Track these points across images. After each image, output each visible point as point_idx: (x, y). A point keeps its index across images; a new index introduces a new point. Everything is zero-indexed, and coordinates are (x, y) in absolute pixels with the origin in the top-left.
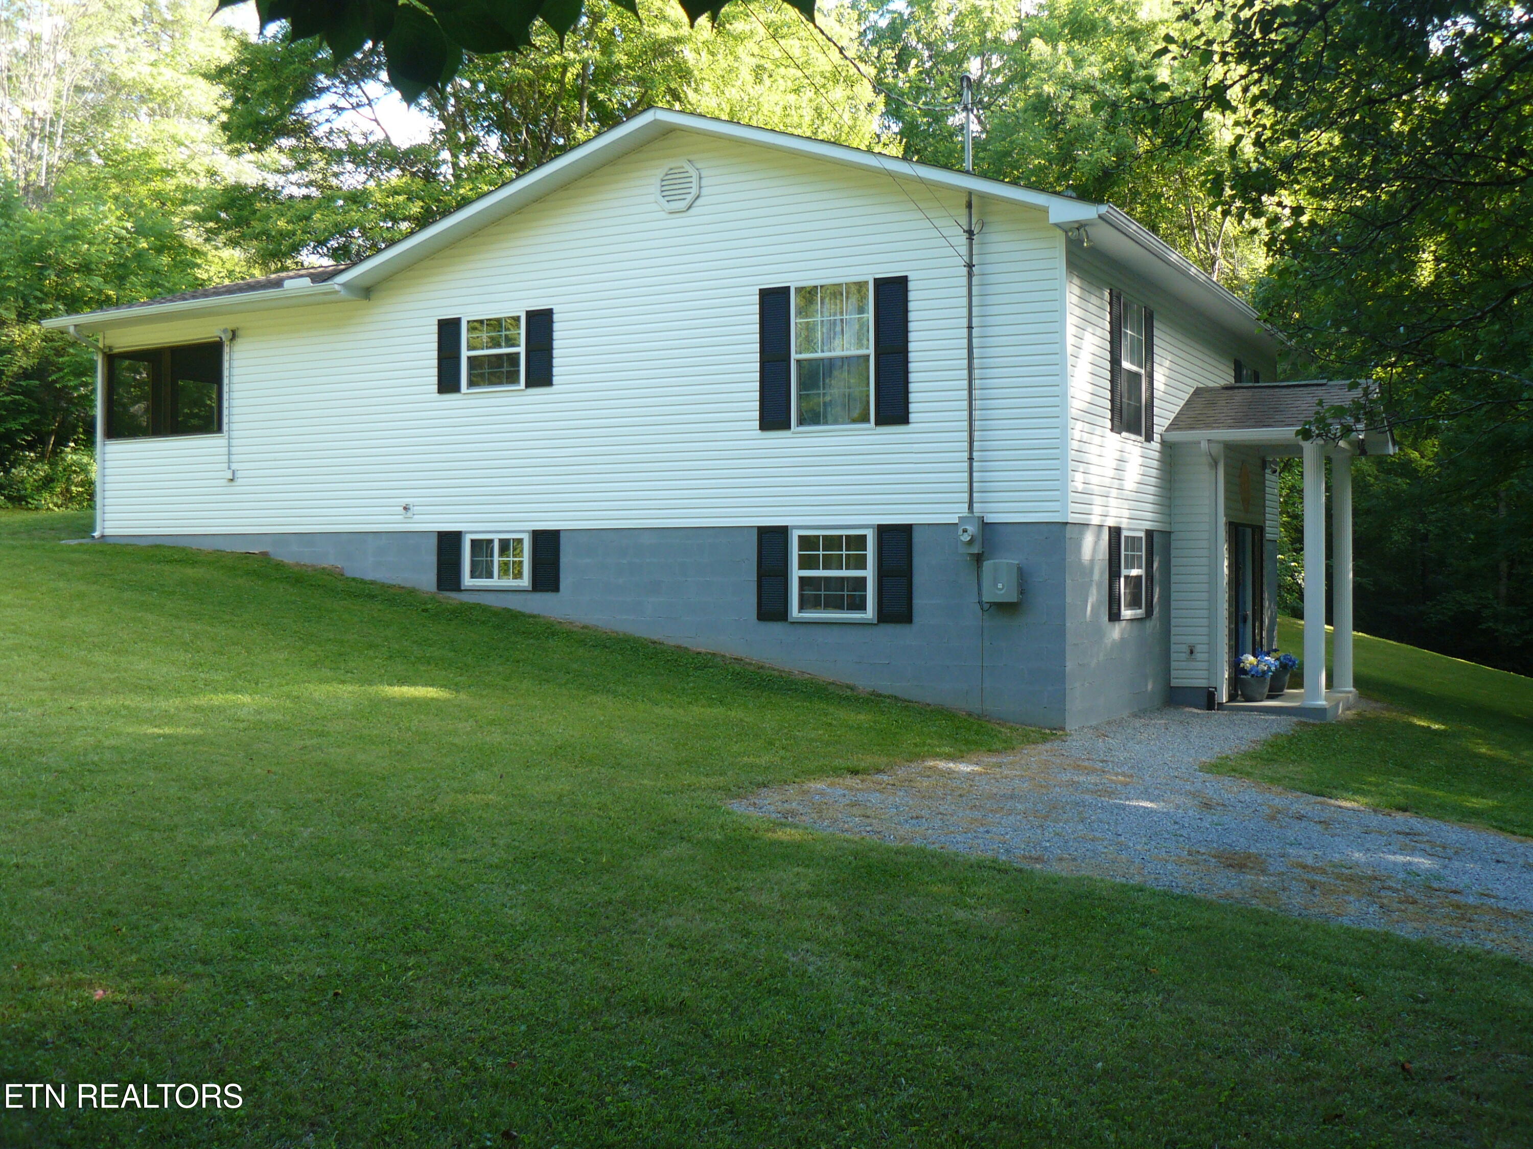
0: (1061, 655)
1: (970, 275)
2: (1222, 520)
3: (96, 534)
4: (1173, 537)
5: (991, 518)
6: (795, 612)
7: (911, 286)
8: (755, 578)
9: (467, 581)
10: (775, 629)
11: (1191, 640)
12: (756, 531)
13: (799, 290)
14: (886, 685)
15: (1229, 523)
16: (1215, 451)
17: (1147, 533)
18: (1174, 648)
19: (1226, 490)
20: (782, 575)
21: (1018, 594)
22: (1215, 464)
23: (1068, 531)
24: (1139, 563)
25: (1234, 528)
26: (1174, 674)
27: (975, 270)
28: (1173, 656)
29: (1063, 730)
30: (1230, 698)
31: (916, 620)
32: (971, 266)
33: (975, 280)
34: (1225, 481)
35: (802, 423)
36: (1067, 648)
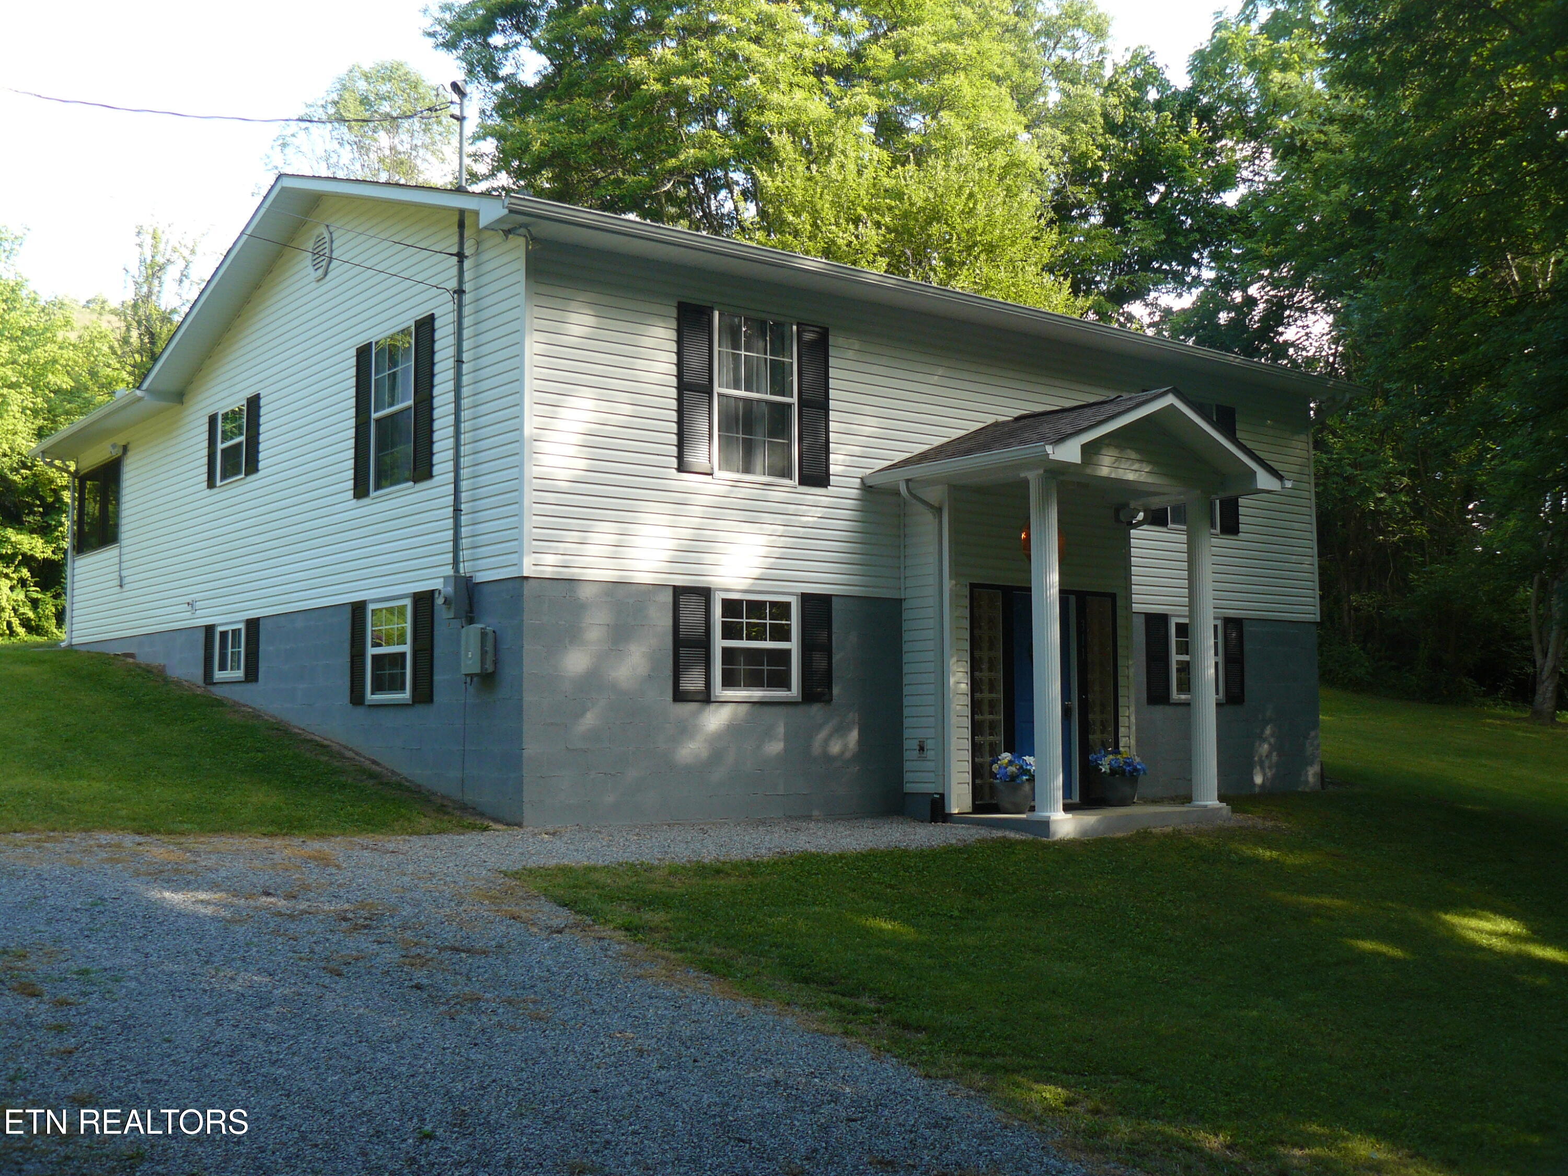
0: (517, 736)
1: (460, 303)
4: (904, 605)
6: (368, 696)
7: (436, 324)
8: (350, 658)
9: (218, 674)
10: (360, 713)
11: (921, 733)
12: (350, 609)
13: (377, 345)
14: (418, 774)
15: (973, 586)
16: (935, 495)
17: (806, 598)
18: (907, 744)
19: (953, 542)
20: (363, 654)
21: (483, 662)
22: (938, 511)
23: (527, 587)
24: (782, 633)
25: (1000, 592)
26: (908, 776)
27: (467, 298)
28: (907, 755)
29: (520, 825)
30: (977, 809)
31: (435, 699)
32: (460, 292)
33: (467, 310)
34: (953, 531)
35: (378, 487)
36: (525, 728)
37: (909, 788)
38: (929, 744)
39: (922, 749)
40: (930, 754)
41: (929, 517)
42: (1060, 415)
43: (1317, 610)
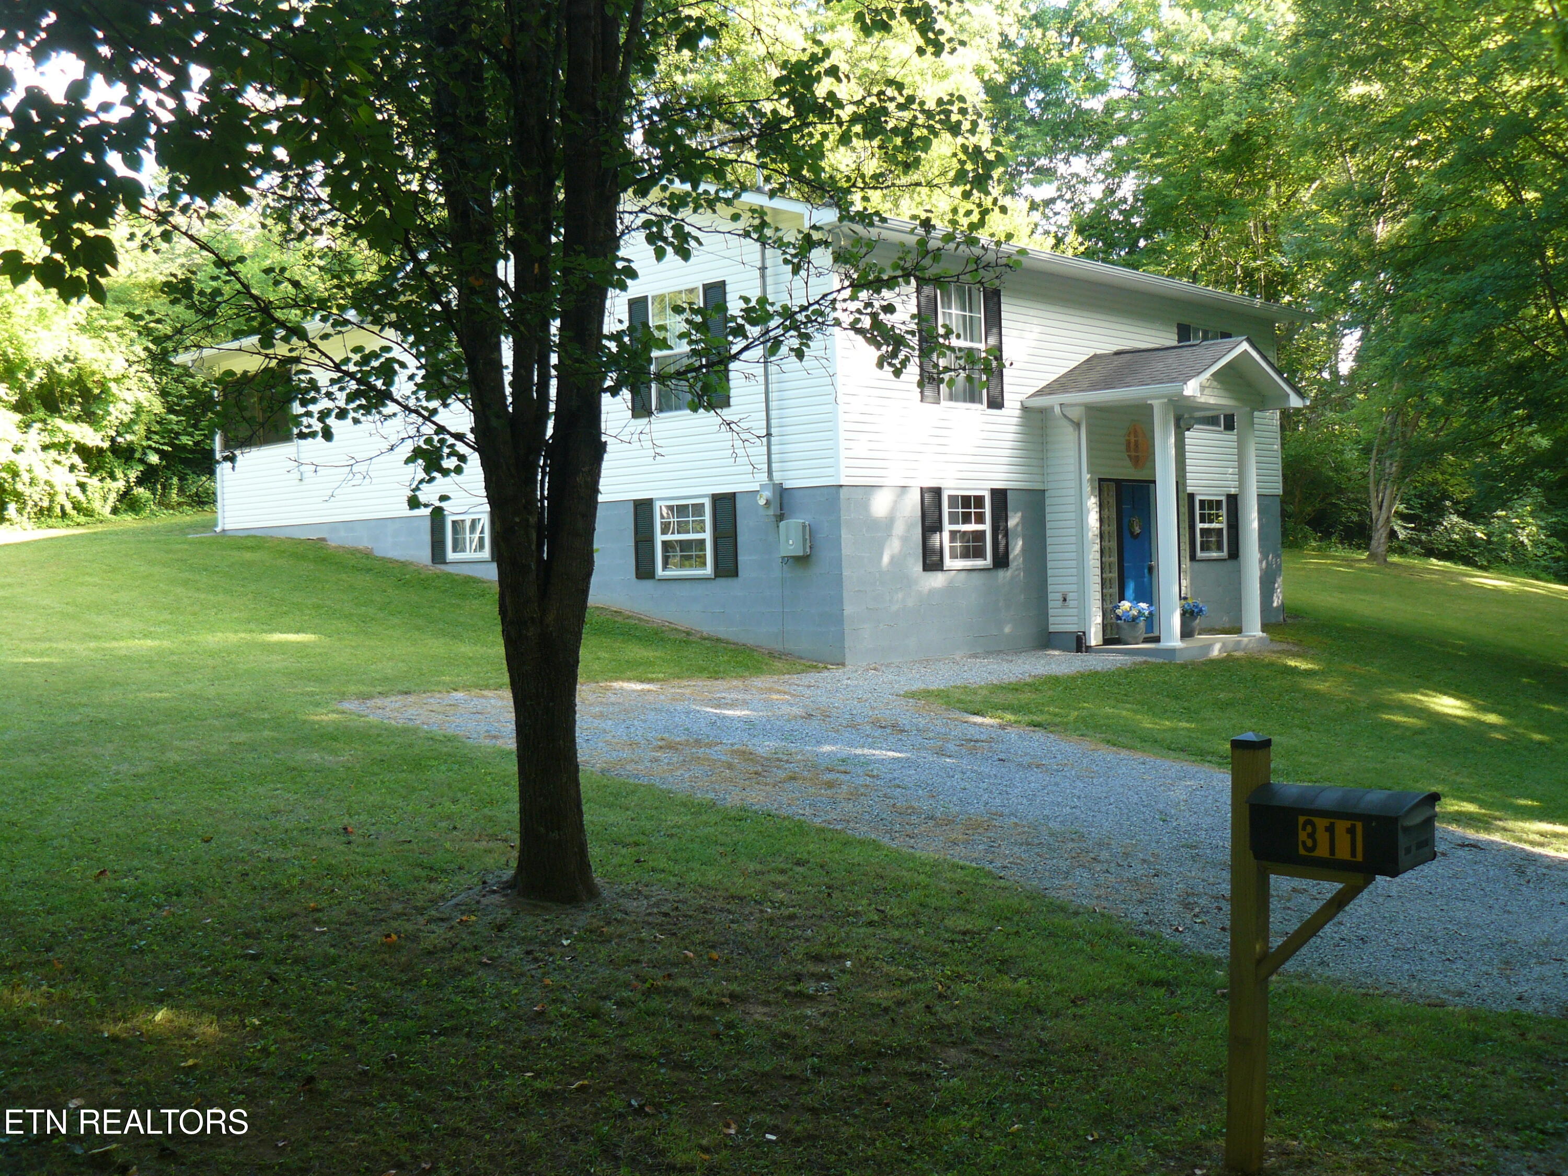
0: (839, 601)
1: (763, 277)
2: (1087, 476)
3: (218, 529)
4: (1047, 494)
5: (788, 485)
6: (660, 572)
7: (728, 289)
8: (632, 543)
9: (451, 555)
10: (648, 584)
11: (1064, 588)
12: (632, 504)
13: (654, 298)
14: (722, 631)
15: (1100, 480)
16: (1075, 414)
17: (994, 492)
18: (1051, 596)
19: (1090, 449)
20: (651, 540)
21: (804, 549)
22: (1078, 425)
23: (843, 493)
24: (980, 519)
25: (1113, 484)
26: (1051, 620)
27: (768, 272)
28: (1051, 604)
29: (843, 664)
30: (1106, 641)
31: (740, 573)
32: (763, 269)
33: (769, 280)
34: (1089, 441)
35: (660, 410)
36: (845, 594)
37: (1052, 628)
38: (1070, 596)
39: (1065, 600)
40: (1071, 603)
41: (1069, 429)
42: (1161, 353)
43: (1280, 485)
